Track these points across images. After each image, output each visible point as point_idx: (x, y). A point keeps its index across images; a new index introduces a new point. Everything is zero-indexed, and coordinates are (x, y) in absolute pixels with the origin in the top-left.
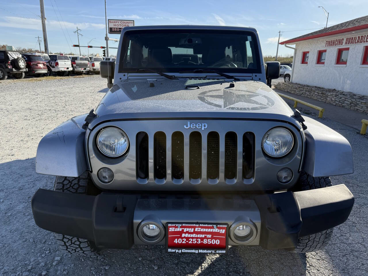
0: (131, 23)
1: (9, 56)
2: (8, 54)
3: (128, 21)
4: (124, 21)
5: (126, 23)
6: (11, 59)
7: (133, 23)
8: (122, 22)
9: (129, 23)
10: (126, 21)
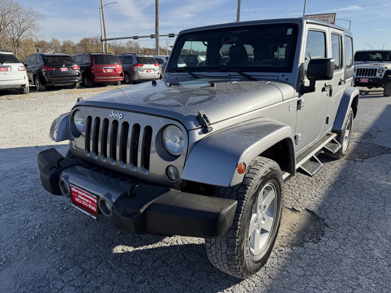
0: (331, 17)
1: (199, 59)
2: (198, 58)
3: (328, 15)
4: (323, 15)
5: (325, 17)
6: (199, 62)
7: (334, 17)
8: (320, 17)
9: (329, 17)
10: (325, 15)
